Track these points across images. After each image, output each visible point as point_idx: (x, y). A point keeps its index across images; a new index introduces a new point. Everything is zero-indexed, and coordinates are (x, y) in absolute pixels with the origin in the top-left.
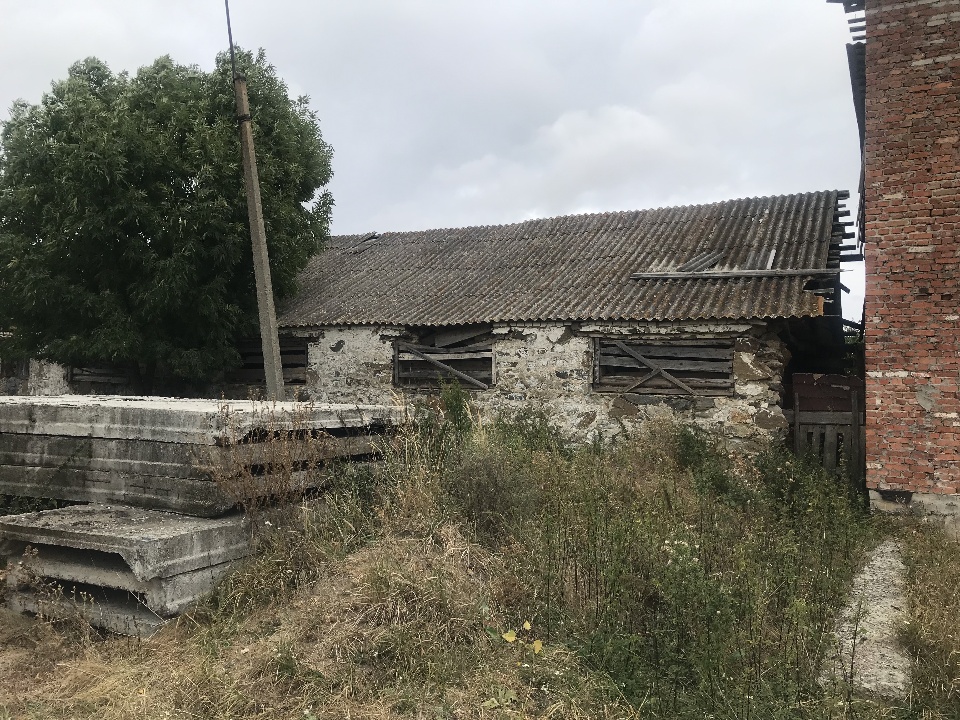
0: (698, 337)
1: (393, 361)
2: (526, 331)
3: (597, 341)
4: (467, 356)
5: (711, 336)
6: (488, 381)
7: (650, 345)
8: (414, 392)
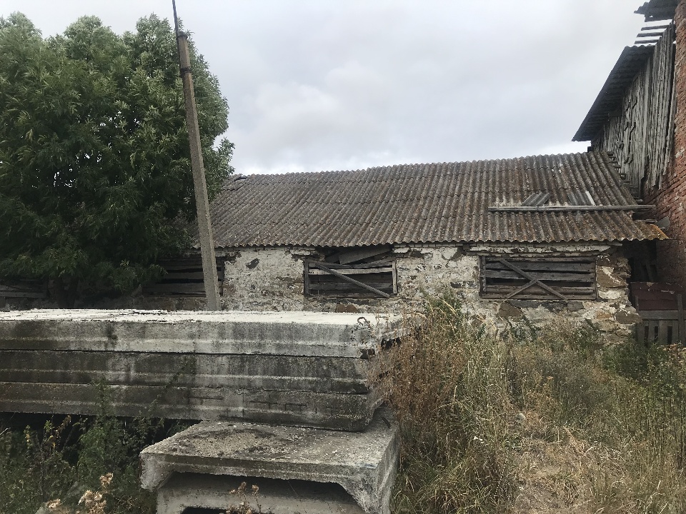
0: (567, 255)
1: (304, 275)
2: (424, 251)
3: (484, 258)
4: (369, 271)
5: (577, 254)
6: (390, 291)
7: (528, 261)
8: (324, 301)
